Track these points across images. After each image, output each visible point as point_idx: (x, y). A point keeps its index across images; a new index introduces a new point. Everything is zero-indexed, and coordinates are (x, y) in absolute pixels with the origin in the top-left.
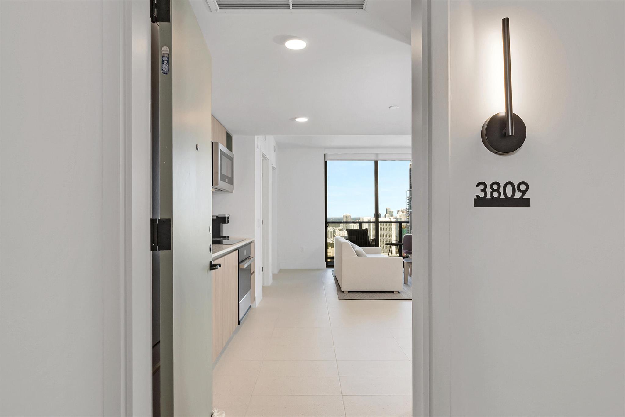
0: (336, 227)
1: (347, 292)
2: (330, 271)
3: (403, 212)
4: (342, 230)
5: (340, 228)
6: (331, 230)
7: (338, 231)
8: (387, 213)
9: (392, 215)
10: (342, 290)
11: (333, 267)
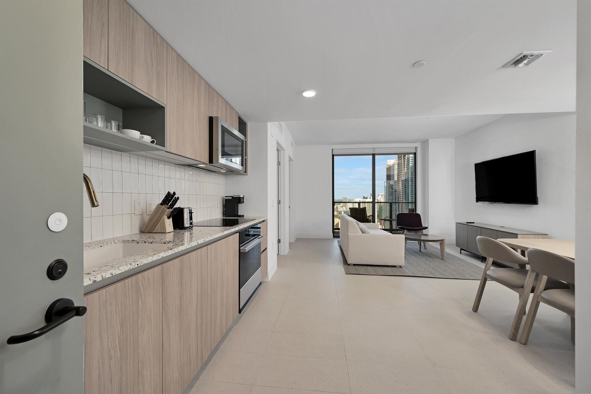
0: (339, 205)
1: (353, 265)
2: (336, 240)
3: (382, 195)
4: (342, 207)
6: (336, 207)
10: (348, 263)
11: (339, 237)
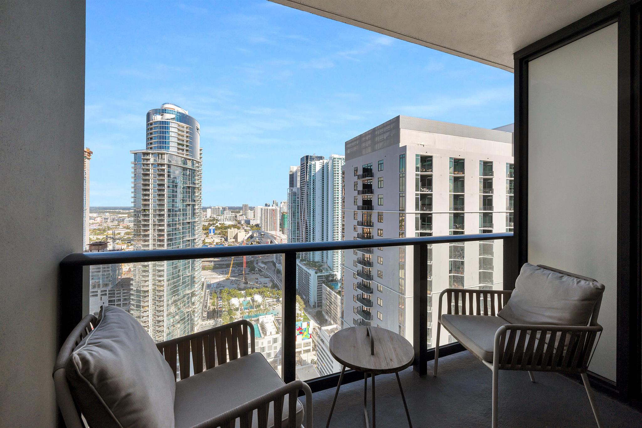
0: (237, 213)
4: (242, 215)
5: (240, 214)
6: (234, 215)
7: (239, 216)
8: (273, 204)
9: (277, 205)
